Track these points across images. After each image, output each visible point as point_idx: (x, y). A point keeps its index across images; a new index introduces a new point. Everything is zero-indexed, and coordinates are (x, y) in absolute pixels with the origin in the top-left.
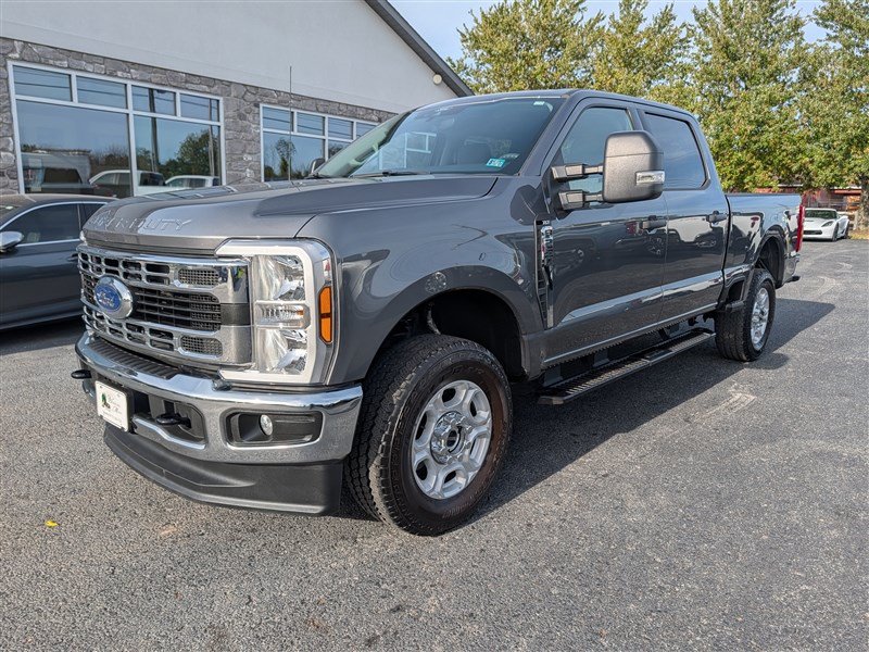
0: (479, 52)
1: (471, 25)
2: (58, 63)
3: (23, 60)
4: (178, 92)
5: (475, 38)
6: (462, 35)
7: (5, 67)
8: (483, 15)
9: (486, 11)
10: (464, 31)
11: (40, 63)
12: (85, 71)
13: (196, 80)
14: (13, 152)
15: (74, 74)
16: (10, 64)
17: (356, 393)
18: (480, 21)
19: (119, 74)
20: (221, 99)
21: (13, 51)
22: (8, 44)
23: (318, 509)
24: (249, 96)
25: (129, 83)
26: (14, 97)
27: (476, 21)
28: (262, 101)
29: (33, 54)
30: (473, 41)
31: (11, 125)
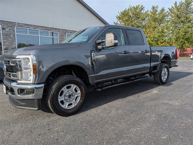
0: (121, 20)
1: (119, 15)
2: (24, 27)
3: (18, 26)
4: (49, 31)
5: (119, 17)
6: (117, 17)
7: (14, 28)
8: (121, 13)
9: (122, 12)
10: (117, 16)
11: (21, 27)
12: (30, 28)
13: (53, 29)
14: (16, 44)
15: (28, 29)
16: (15, 27)
17: (43, 85)
18: (121, 14)
19: (37, 28)
20: (58, 32)
21: (16, 25)
22: (15, 23)
23: (37, 109)
24: (64, 32)
25: (39, 30)
26: (16, 34)
27: (120, 14)
28: (67, 32)
29: (20, 25)
30: (119, 18)
31: (15, 39)
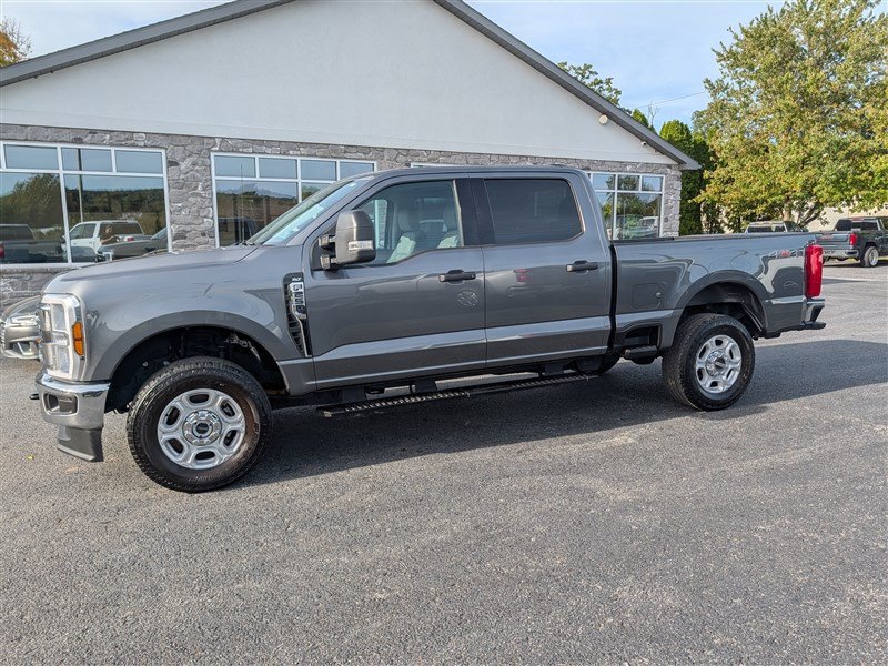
0: (740, 70)
2: (245, 150)
3: (222, 151)
4: (338, 161)
5: (733, 54)
6: (719, 54)
7: (209, 157)
8: (743, 31)
9: (746, 26)
10: (721, 50)
11: (233, 151)
12: (265, 153)
13: (354, 150)
14: (212, 218)
15: (257, 156)
16: (212, 155)
17: (105, 387)
18: (742, 36)
19: (291, 152)
20: (375, 163)
21: (215, 145)
22: (211, 141)
23: (91, 458)
24: (401, 158)
25: (299, 159)
26: (214, 178)
27: (736, 37)
28: (413, 161)
29: (230, 145)
30: (731, 58)
31: (211, 199)
